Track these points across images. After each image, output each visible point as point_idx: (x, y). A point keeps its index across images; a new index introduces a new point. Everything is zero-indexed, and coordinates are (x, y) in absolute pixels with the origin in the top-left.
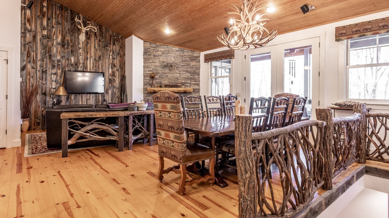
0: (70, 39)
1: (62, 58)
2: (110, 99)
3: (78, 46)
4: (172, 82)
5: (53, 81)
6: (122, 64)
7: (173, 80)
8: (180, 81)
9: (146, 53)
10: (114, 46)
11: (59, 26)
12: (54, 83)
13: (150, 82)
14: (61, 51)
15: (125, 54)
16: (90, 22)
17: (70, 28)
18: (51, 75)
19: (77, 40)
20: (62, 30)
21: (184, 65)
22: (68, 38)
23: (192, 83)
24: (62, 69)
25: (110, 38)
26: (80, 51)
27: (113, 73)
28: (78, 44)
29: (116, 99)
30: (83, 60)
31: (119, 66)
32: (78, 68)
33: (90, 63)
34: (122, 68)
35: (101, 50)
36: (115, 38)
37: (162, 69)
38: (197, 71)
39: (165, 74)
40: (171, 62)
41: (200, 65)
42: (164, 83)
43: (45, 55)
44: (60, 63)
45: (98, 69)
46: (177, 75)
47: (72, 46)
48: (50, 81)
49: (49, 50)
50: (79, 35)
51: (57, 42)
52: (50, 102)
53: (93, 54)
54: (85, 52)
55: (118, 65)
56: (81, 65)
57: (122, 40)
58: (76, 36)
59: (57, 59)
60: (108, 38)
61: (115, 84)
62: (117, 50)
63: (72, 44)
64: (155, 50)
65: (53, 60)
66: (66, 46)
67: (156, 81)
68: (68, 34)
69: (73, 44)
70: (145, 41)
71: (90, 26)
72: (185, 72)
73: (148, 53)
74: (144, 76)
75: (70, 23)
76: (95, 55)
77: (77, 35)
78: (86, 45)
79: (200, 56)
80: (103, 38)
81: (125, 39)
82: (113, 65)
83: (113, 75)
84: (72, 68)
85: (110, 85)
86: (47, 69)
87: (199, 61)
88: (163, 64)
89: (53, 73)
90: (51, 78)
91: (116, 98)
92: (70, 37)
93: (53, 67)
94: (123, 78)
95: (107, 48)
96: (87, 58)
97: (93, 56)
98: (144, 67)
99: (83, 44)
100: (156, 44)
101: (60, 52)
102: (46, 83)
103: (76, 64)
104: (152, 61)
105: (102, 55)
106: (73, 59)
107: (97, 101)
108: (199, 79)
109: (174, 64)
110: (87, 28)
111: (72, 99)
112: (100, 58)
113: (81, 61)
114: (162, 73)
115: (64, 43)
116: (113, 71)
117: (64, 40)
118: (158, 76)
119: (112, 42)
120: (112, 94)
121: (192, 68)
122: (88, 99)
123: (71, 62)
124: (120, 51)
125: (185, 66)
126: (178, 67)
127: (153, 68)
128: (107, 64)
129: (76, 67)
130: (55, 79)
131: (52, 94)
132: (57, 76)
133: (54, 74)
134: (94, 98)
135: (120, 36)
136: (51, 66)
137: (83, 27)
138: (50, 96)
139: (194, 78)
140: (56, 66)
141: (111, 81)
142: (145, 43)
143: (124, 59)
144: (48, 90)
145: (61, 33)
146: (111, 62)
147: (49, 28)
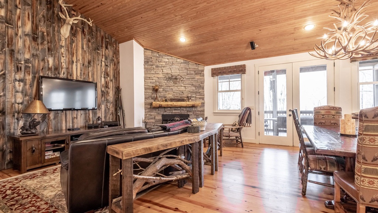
0: (45, 31)
1: (33, 57)
2: (103, 116)
3: (59, 42)
4: (178, 95)
5: (17, 92)
6: (116, 74)
7: (178, 94)
8: (185, 95)
9: (148, 62)
10: (107, 50)
11: (27, 7)
12: (19, 95)
13: (152, 95)
14: (31, 47)
15: (119, 62)
16: (76, 12)
17: (45, 15)
18: (14, 82)
19: (56, 34)
20: (32, 15)
21: (189, 78)
22: (42, 28)
23: (197, 97)
24: (34, 73)
25: (102, 40)
26: (63, 50)
27: (106, 84)
28: (58, 39)
29: (110, 116)
30: (67, 63)
31: (113, 75)
32: (59, 73)
33: (77, 69)
34: (116, 78)
35: (91, 53)
36: (108, 40)
37: (166, 82)
38: (202, 85)
39: (169, 87)
40: (176, 74)
41: (204, 79)
42: (168, 97)
43: (2, 49)
44: (30, 65)
45: (88, 78)
46: (183, 88)
47: (50, 42)
48: (12, 92)
49: (10, 43)
50: (60, 27)
51: (23, 32)
52: (13, 125)
53: (80, 57)
54: (69, 52)
55: (111, 74)
56: (64, 70)
57: (116, 44)
58: (56, 29)
59: (25, 58)
60: (99, 39)
61: (108, 98)
62: (111, 56)
63: (49, 38)
64: (158, 60)
65: (18, 59)
66: (39, 41)
67: (160, 94)
68: (43, 22)
69: (51, 39)
70: (145, 49)
71: (79, 18)
72: (190, 86)
73: (150, 63)
74: (145, 89)
75: (45, 6)
76: (83, 58)
77: (57, 26)
78: (71, 44)
79: (204, 70)
80: (93, 38)
81: (119, 44)
82: (105, 74)
83: (106, 87)
84: (50, 74)
85: (103, 99)
86: (7, 72)
87: (204, 75)
88: (167, 76)
89: (18, 79)
90: (14, 87)
91: (111, 114)
92: (46, 27)
93: (18, 69)
94: (118, 90)
95: (99, 51)
96: (73, 62)
97: (81, 60)
98: (145, 78)
99: (66, 41)
100: (159, 54)
101: (29, 47)
102: (5, 95)
103: (56, 69)
104: (154, 72)
105: (92, 59)
106: (51, 60)
107: (87, 119)
108: (203, 93)
109: (179, 76)
110: (75, 20)
111: (51, 118)
112: (89, 63)
113: (64, 65)
114: (166, 85)
115: (36, 34)
116: (106, 82)
117: (37, 30)
118: (162, 89)
119: (104, 45)
120: (105, 110)
121: (197, 82)
122: (75, 118)
123: (49, 64)
124: (113, 57)
125: (190, 80)
126: (183, 80)
127: (156, 80)
128: (99, 72)
129: (57, 73)
130: (21, 88)
131: (16, 112)
132: (25, 84)
133: (19, 81)
134: (83, 116)
135: (113, 40)
136: (13, 68)
137: (68, 16)
138: (11, 115)
139: (199, 92)
140: (23, 69)
141: (104, 94)
142: (146, 51)
143: (118, 67)
144: (8, 106)
145: (30, 19)
146: (103, 70)
147: (9, 8)
